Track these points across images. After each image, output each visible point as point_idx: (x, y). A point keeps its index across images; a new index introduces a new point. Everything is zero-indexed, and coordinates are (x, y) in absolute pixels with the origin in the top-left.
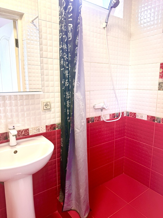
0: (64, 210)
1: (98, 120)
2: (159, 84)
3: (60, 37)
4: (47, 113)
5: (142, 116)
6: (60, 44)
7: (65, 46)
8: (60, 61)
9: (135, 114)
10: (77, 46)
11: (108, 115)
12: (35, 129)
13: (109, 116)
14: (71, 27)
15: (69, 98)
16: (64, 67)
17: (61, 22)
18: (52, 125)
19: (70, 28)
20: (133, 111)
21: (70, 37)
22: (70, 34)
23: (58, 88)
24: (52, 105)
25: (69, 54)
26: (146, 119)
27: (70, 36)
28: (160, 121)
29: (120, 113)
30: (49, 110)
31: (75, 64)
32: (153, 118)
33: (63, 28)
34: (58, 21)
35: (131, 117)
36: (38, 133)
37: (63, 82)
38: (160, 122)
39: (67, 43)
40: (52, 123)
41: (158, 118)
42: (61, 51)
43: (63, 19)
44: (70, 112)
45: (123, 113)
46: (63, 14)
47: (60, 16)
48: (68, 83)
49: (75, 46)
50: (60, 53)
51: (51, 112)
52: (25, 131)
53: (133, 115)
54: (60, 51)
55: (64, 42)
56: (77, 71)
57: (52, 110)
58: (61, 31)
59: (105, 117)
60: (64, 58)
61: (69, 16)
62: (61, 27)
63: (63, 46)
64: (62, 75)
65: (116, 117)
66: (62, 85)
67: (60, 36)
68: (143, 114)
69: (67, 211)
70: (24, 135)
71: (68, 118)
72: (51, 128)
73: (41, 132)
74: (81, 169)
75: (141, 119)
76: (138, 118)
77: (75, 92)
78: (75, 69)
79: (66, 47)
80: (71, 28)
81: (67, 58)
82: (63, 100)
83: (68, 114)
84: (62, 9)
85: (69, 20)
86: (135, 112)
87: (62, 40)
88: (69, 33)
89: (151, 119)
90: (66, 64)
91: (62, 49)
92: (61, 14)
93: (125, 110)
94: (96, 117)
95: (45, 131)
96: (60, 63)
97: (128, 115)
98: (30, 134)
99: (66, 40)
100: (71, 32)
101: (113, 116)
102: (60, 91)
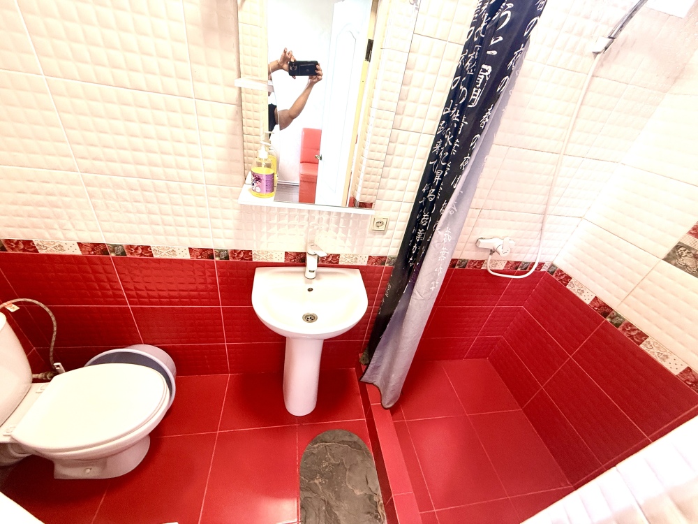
0: (363, 380)
1: (475, 267)
2: (677, 247)
3: (453, 88)
4: (377, 236)
5: (583, 291)
6: (447, 105)
7: (456, 113)
8: (434, 145)
9: (568, 278)
10: (480, 132)
11: (503, 262)
12: (349, 257)
13: (504, 265)
14: (487, 74)
15: (425, 224)
16: (437, 157)
17: (469, 46)
18: (380, 258)
19: (483, 77)
20: (567, 270)
21: (473, 100)
22: (476, 91)
23: (412, 196)
24: (391, 224)
25: (457, 141)
26: (588, 302)
27: (474, 97)
28: (620, 324)
29: (534, 263)
30: (383, 232)
31: (460, 172)
32: (606, 310)
33: (468, 63)
34: (464, 39)
35: (557, 280)
36: (354, 264)
37: (424, 190)
38: (618, 325)
39: (463, 109)
40: (381, 254)
41: (618, 316)
42: (444, 122)
43: (476, 39)
44: (417, 250)
45: (541, 265)
46: (482, 28)
47: (473, 28)
48: (432, 197)
49: (476, 128)
50: (439, 126)
51: (385, 236)
52: (333, 257)
53: (562, 278)
54: (441, 122)
55: (458, 103)
56: (458, 188)
57: (389, 233)
58: (461, 71)
59: (494, 265)
60: (444, 140)
61: (492, 43)
62: (466, 59)
63: (452, 109)
64: (428, 175)
65: (519, 269)
66: (421, 195)
67: (454, 84)
68: (587, 287)
69: (365, 383)
70: (330, 262)
71: (411, 259)
72: (376, 261)
73: (358, 264)
74: (404, 351)
75: (578, 295)
76: (572, 291)
77: (437, 229)
78: (455, 182)
79: (457, 117)
80: (485, 76)
81: (451, 144)
82: (413, 224)
83: (413, 252)
84: (484, 8)
85: (489, 52)
86: (570, 274)
87: (454, 95)
88: (475, 89)
89: (599, 307)
90: (443, 156)
91: (446, 118)
92: (476, 23)
93: (551, 260)
94: (473, 261)
95: (365, 264)
96: (432, 149)
97: (552, 273)
98: (340, 263)
99: (464, 99)
100: (481, 87)
101: (515, 267)
102: (414, 201)
